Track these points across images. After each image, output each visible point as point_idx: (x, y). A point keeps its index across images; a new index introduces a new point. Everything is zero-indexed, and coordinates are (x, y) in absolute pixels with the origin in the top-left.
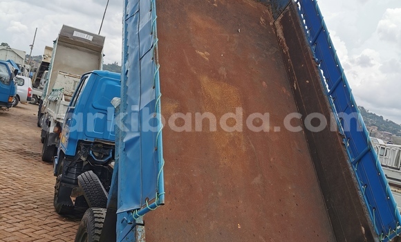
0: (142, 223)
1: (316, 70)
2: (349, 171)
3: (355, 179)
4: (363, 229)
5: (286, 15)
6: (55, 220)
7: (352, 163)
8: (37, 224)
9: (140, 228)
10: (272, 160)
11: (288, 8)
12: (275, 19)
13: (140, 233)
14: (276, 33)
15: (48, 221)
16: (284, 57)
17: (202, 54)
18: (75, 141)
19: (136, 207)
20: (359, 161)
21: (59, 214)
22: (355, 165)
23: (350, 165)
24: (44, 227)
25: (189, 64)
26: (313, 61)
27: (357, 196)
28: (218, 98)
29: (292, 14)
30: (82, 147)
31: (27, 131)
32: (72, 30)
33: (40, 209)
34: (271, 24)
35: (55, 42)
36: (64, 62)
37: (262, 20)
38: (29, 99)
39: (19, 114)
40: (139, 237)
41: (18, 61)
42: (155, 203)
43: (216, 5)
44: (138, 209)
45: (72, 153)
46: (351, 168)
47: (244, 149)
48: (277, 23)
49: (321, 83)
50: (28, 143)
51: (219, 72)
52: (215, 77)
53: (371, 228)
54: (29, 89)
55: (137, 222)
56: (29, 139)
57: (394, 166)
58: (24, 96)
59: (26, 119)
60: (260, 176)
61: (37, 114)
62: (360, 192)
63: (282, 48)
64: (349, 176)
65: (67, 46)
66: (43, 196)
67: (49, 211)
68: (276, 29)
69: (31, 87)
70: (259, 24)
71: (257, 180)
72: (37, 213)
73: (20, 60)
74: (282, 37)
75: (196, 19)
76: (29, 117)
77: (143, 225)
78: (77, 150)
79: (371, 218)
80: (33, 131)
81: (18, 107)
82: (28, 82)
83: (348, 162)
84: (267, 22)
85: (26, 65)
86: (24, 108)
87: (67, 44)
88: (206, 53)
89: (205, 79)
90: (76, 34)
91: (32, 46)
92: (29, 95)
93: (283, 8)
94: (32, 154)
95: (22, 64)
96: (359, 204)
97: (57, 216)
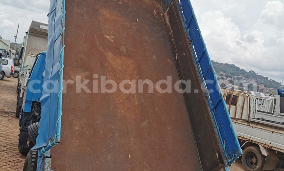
0: (49, 156)
1: (189, 46)
2: (209, 115)
3: (213, 120)
4: (217, 154)
5: (171, 8)
6: (17, 158)
7: (211, 110)
8: (4, 161)
9: (47, 160)
10: (156, 109)
11: (172, 3)
12: (165, 11)
13: (47, 164)
14: (165, 21)
15: (13, 159)
16: (170, 37)
17: (108, 37)
18: (30, 102)
19: (44, 145)
20: (216, 107)
21: (22, 154)
22: (213, 111)
23: (210, 111)
24: (9, 163)
25: (98, 45)
26: (187, 39)
27: (213, 132)
28: (119, 68)
29: (175, 7)
30: (36, 106)
31: (8, 97)
32: (39, 24)
33: (8, 151)
34: (162, 15)
35: (27, 33)
36: (34, 47)
37: (155, 12)
38: (12, 74)
39: (4, 85)
40: (46, 166)
41: (5, 48)
42: (54, 142)
43: (121, 3)
44: (45, 147)
45: (28, 110)
46: (210, 113)
47: (136, 102)
48: (166, 14)
49: (193, 55)
50: (8, 105)
51: (121, 50)
52: (117, 52)
53: (222, 153)
54: (12, 67)
55: (45, 156)
56: (8, 102)
57: (269, 112)
58: (8, 72)
59: (9, 88)
60: (147, 121)
61: (17, 84)
62: (216, 129)
63: (168, 31)
64: (209, 119)
65: (36, 36)
66: (12, 142)
67: (15, 152)
68: (165, 18)
69: (13, 65)
70: (152, 15)
71: (145, 124)
72: (5, 154)
73: (6, 46)
74: (169, 24)
75: (106, 13)
76: (11, 87)
77: (50, 157)
78: (32, 108)
79: (222, 147)
80: (13, 96)
81: (4, 80)
82: (11, 62)
83: (209, 109)
84: (159, 13)
85: (12, 50)
86: (8, 81)
87: (36, 34)
88: (112, 36)
89: (109, 55)
90: (42, 27)
91: (16, 36)
92: (12, 71)
93: (169, 3)
94: (9, 113)
95: (8, 49)
96: (215, 137)
97: (20, 155)
